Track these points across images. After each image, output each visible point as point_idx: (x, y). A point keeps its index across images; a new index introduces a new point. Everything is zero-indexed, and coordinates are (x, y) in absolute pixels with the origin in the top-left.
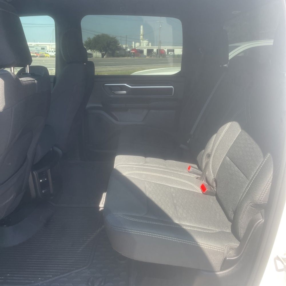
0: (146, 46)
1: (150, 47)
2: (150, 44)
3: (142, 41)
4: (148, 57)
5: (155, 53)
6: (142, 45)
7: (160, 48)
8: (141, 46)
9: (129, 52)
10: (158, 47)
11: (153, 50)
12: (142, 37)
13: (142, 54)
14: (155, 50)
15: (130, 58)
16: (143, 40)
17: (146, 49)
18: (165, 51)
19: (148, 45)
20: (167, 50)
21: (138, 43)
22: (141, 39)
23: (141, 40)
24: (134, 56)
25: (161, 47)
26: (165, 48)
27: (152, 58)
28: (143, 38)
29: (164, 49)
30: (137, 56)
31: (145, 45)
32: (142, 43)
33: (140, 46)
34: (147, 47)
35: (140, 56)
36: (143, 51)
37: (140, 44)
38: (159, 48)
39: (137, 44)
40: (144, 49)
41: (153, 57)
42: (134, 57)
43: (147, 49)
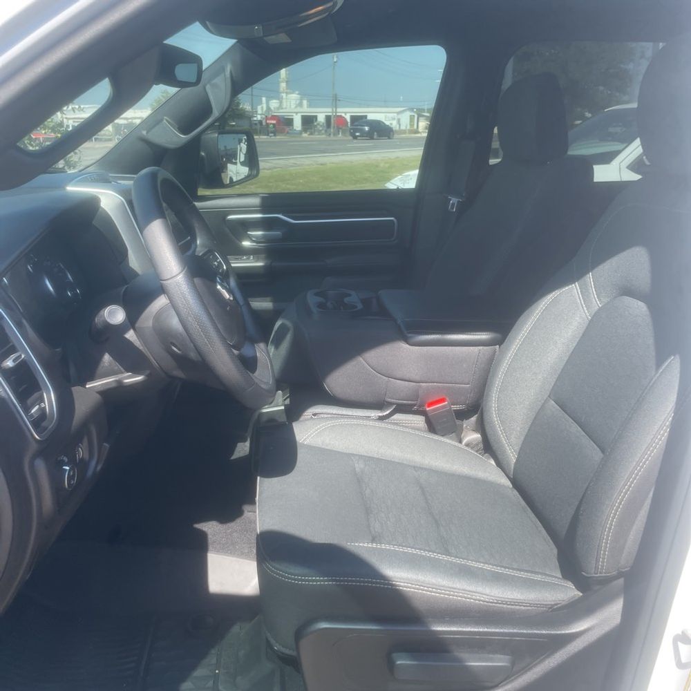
0: (296, 107)
1: (307, 110)
2: (305, 102)
3: (284, 95)
4: (305, 135)
5: (321, 124)
6: (284, 105)
7: (336, 112)
8: (282, 109)
9: (260, 122)
10: (330, 110)
11: (316, 117)
12: (283, 85)
13: (291, 127)
14: (321, 118)
15: (266, 137)
16: (287, 93)
17: (300, 115)
18: (345, 120)
19: (300, 105)
20: (351, 116)
21: (275, 101)
22: (281, 89)
23: (283, 93)
24: (275, 133)
25: (339, 110)
26: (346, 113)
27: (316, 136)
28: (287, 89)
29: (343, 115)
30: (282, 132)
31: (293, 106)
32: (284, 101)
33: (280, 107)
34: (299, 109)
35: (288, 133)
36: (292, 119)
37: (281, 103)
38: (332, 112)
39: (274, 104)
40: (294, 114)
41: (316, 133)
42: (275, 135)
43: (302, 116)
